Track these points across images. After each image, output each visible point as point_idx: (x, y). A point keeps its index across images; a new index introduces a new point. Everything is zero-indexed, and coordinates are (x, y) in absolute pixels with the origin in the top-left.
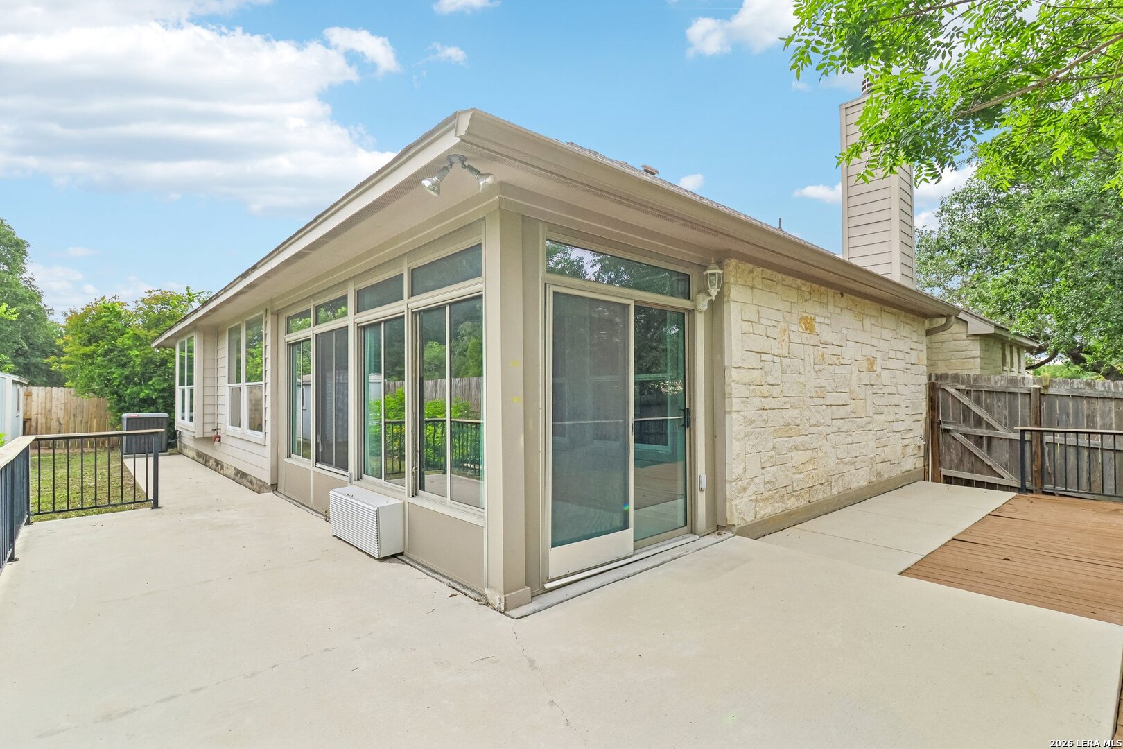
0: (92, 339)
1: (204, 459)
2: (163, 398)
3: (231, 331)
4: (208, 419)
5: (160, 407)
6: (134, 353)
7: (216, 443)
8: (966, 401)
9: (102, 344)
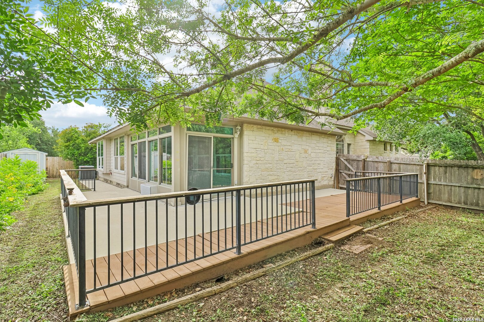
0: (68, 140)
1: (106, 181)
2: (92, 161)
3: (115, 139)
4: (108, 167)
5: (91, 164)
6: (82, 145)
7: (110, 175)
8: (346, 163)
9: (71, 142)
